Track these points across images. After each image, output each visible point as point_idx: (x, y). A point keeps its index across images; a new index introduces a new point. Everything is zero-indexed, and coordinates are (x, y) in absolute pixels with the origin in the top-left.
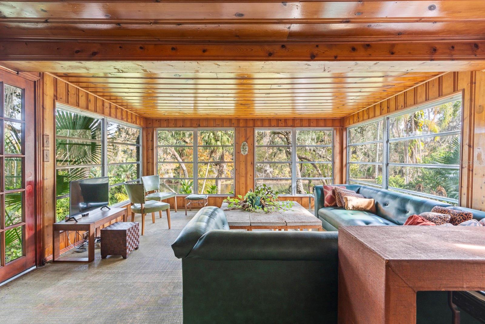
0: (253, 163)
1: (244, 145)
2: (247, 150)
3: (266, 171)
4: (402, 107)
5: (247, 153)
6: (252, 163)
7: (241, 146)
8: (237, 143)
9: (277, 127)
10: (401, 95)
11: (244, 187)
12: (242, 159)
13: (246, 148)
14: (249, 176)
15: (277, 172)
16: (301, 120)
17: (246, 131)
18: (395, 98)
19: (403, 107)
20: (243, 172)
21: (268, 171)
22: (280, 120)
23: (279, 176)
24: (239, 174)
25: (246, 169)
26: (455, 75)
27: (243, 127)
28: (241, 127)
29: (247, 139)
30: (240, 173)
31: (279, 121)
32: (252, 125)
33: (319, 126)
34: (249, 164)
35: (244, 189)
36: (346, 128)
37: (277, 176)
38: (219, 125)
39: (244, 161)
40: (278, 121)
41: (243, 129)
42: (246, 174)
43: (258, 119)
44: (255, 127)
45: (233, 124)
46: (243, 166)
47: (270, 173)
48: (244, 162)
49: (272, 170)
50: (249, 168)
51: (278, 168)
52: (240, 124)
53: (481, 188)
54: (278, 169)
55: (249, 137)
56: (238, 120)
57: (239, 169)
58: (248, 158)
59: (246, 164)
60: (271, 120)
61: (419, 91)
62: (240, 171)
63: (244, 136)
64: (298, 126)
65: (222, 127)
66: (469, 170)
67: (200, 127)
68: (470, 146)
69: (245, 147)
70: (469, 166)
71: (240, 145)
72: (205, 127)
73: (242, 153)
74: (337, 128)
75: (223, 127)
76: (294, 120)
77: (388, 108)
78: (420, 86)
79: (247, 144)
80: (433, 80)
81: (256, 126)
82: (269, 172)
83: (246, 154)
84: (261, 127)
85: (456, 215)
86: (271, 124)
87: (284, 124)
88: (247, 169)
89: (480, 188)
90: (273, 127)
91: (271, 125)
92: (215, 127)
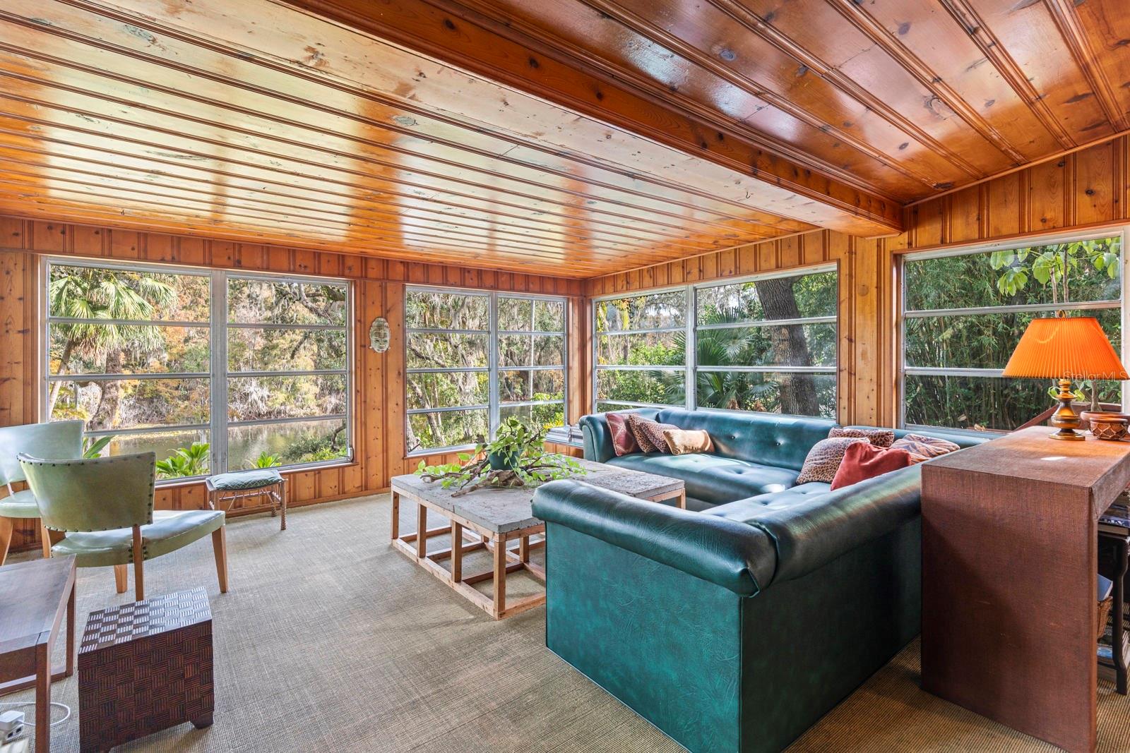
0: (401, 371)
1: (380, 327)
2: (388, 339)
3: (247, 395)
4: (731, 272)
5: (386, 346)
6: (399, 373)
7: (372, 329)
8: (360, 321)
9: (461, 286)
10: (729, 252)
11: (380, 437)
12: (374, 363)
13: (385, 335)
14: (391, 405)
15: (281, 396)
16: (512, 275)
17: (384, 290)
18: (715, 255)
19: (733, 273)
20: (375, 395)
21: (254, 396)
22: (469, 272)
23: (288, 408)
24: (365, 402)
25: (385, 387)
26: (826, 234)
27: (377, 279)
28: (371, 279)
29: (388, 311)
30: (368, 400)
31: (467, 274)
32: (400, 277)
33: (545, 291)
34: (392, 375)
35: (379, 442)
36: (591, 300)
37: (283, 407)
38: (305, 267)
39: (380, 367)
40: (464, 273)
41: (378, 283)
42: (385, 400)
43: (416, 264)
44: (408, 281)
45: (350, 268)
46: (375, 382)
47: (259, 402)
48: (380, 371)
49: (265, 392)
50: (394, 385)
51: (284, 387)
52: (370, 270)
53: (868, 397)
54: (284, 390)
55: (392, 307)
56: (364, 260)
57: (365, 390)
58: (389, 360)
59: (385, 377)
60: (448, 269)
61: (764, 251)
62: (368, 395)
63: (378, 304)
64: (506, 288)
65: (314, 274)
66: (850, 374)
67: (240, 267)
68: (850, 340)
69: (382, 332)
70: (850, 367)
71: (367, 327)
72: (258, 269)
73: (375, 346)
74: (575, 298)
75: (319, 274)
76: (497, 273)
77: (700, 271)
78: (765, 243)
79: (386, 324)
80: (789, 239)
81: (410, 279)
82: (257, 398)
83: (385, 349)
84: (424, 283)
85: (875, 437)
86: (446, 278)
87: (476, 283)
88: (386, 389)
89: (866, 397)
90: (452, 285)
91: (447, 280)
92: (294, 272)
